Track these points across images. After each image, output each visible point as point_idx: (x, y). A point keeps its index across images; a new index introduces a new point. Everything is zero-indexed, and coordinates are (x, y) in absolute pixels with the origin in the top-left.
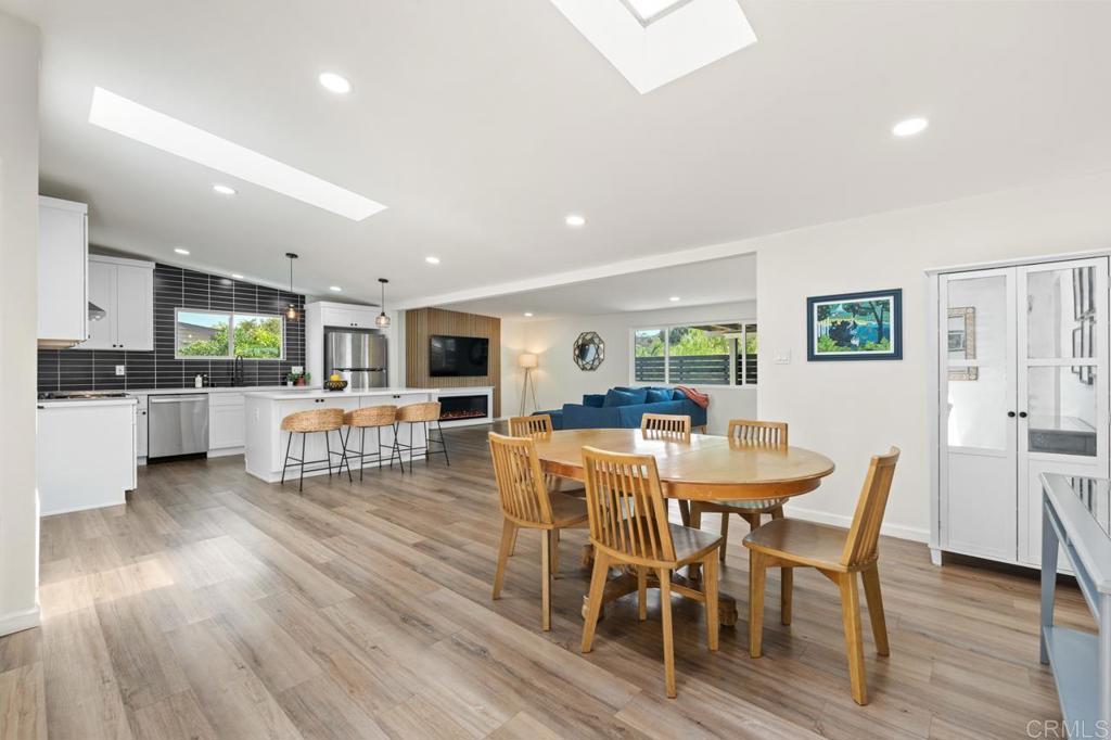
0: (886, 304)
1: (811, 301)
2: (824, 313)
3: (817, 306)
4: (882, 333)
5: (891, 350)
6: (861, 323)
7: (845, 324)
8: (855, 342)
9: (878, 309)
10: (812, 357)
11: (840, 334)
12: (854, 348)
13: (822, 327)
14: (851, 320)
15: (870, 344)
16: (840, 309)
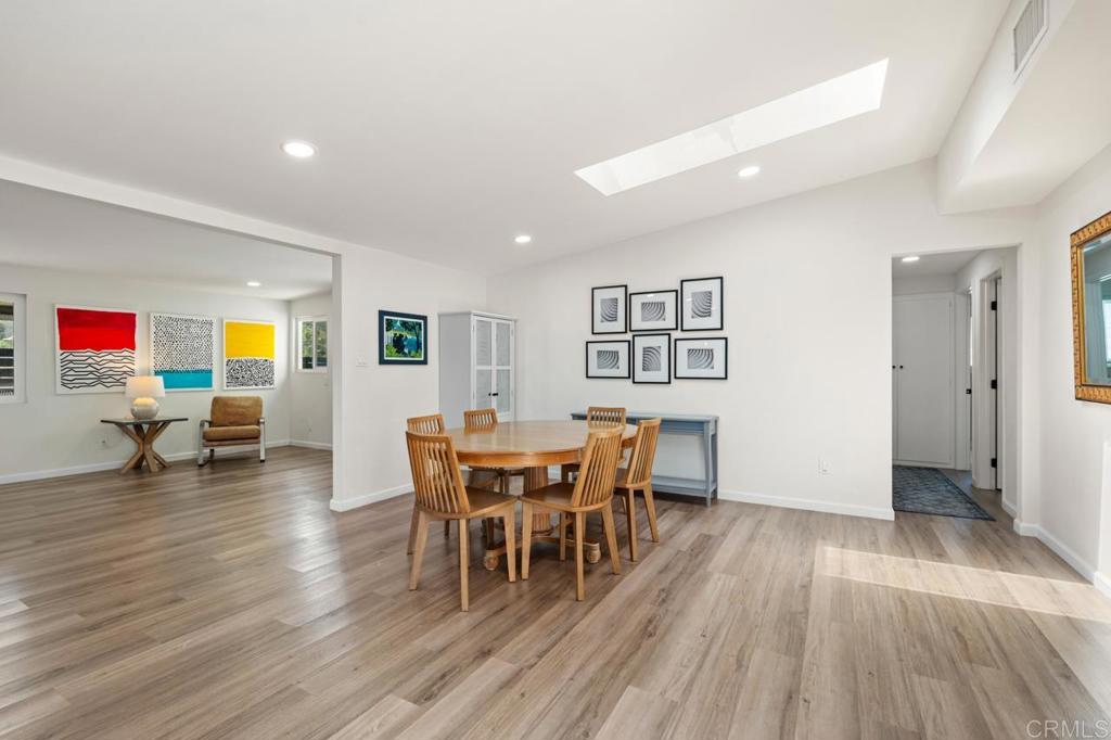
0: (420, 324)
1: (382, 314)
2: (390, 325)
3: (385, 319)
4: (418, 345)
5: (422, 359)
6: (409, 337)
7: (401, 336)
8: (406, 351)
9: (417, 327)
10: (382, 362)
11: (398, 343)
12: (405, 355)
13: (389, 336)
14: (404, 333)
15: (413, 353)
16: (398, 324)
